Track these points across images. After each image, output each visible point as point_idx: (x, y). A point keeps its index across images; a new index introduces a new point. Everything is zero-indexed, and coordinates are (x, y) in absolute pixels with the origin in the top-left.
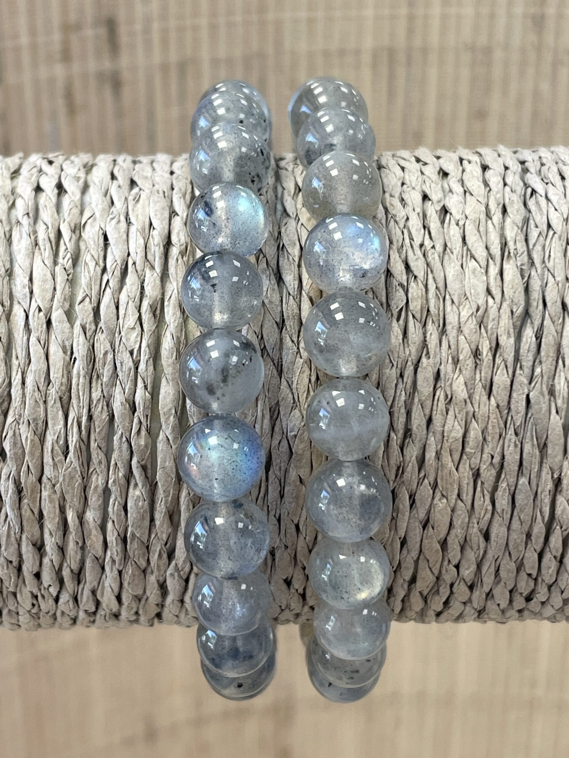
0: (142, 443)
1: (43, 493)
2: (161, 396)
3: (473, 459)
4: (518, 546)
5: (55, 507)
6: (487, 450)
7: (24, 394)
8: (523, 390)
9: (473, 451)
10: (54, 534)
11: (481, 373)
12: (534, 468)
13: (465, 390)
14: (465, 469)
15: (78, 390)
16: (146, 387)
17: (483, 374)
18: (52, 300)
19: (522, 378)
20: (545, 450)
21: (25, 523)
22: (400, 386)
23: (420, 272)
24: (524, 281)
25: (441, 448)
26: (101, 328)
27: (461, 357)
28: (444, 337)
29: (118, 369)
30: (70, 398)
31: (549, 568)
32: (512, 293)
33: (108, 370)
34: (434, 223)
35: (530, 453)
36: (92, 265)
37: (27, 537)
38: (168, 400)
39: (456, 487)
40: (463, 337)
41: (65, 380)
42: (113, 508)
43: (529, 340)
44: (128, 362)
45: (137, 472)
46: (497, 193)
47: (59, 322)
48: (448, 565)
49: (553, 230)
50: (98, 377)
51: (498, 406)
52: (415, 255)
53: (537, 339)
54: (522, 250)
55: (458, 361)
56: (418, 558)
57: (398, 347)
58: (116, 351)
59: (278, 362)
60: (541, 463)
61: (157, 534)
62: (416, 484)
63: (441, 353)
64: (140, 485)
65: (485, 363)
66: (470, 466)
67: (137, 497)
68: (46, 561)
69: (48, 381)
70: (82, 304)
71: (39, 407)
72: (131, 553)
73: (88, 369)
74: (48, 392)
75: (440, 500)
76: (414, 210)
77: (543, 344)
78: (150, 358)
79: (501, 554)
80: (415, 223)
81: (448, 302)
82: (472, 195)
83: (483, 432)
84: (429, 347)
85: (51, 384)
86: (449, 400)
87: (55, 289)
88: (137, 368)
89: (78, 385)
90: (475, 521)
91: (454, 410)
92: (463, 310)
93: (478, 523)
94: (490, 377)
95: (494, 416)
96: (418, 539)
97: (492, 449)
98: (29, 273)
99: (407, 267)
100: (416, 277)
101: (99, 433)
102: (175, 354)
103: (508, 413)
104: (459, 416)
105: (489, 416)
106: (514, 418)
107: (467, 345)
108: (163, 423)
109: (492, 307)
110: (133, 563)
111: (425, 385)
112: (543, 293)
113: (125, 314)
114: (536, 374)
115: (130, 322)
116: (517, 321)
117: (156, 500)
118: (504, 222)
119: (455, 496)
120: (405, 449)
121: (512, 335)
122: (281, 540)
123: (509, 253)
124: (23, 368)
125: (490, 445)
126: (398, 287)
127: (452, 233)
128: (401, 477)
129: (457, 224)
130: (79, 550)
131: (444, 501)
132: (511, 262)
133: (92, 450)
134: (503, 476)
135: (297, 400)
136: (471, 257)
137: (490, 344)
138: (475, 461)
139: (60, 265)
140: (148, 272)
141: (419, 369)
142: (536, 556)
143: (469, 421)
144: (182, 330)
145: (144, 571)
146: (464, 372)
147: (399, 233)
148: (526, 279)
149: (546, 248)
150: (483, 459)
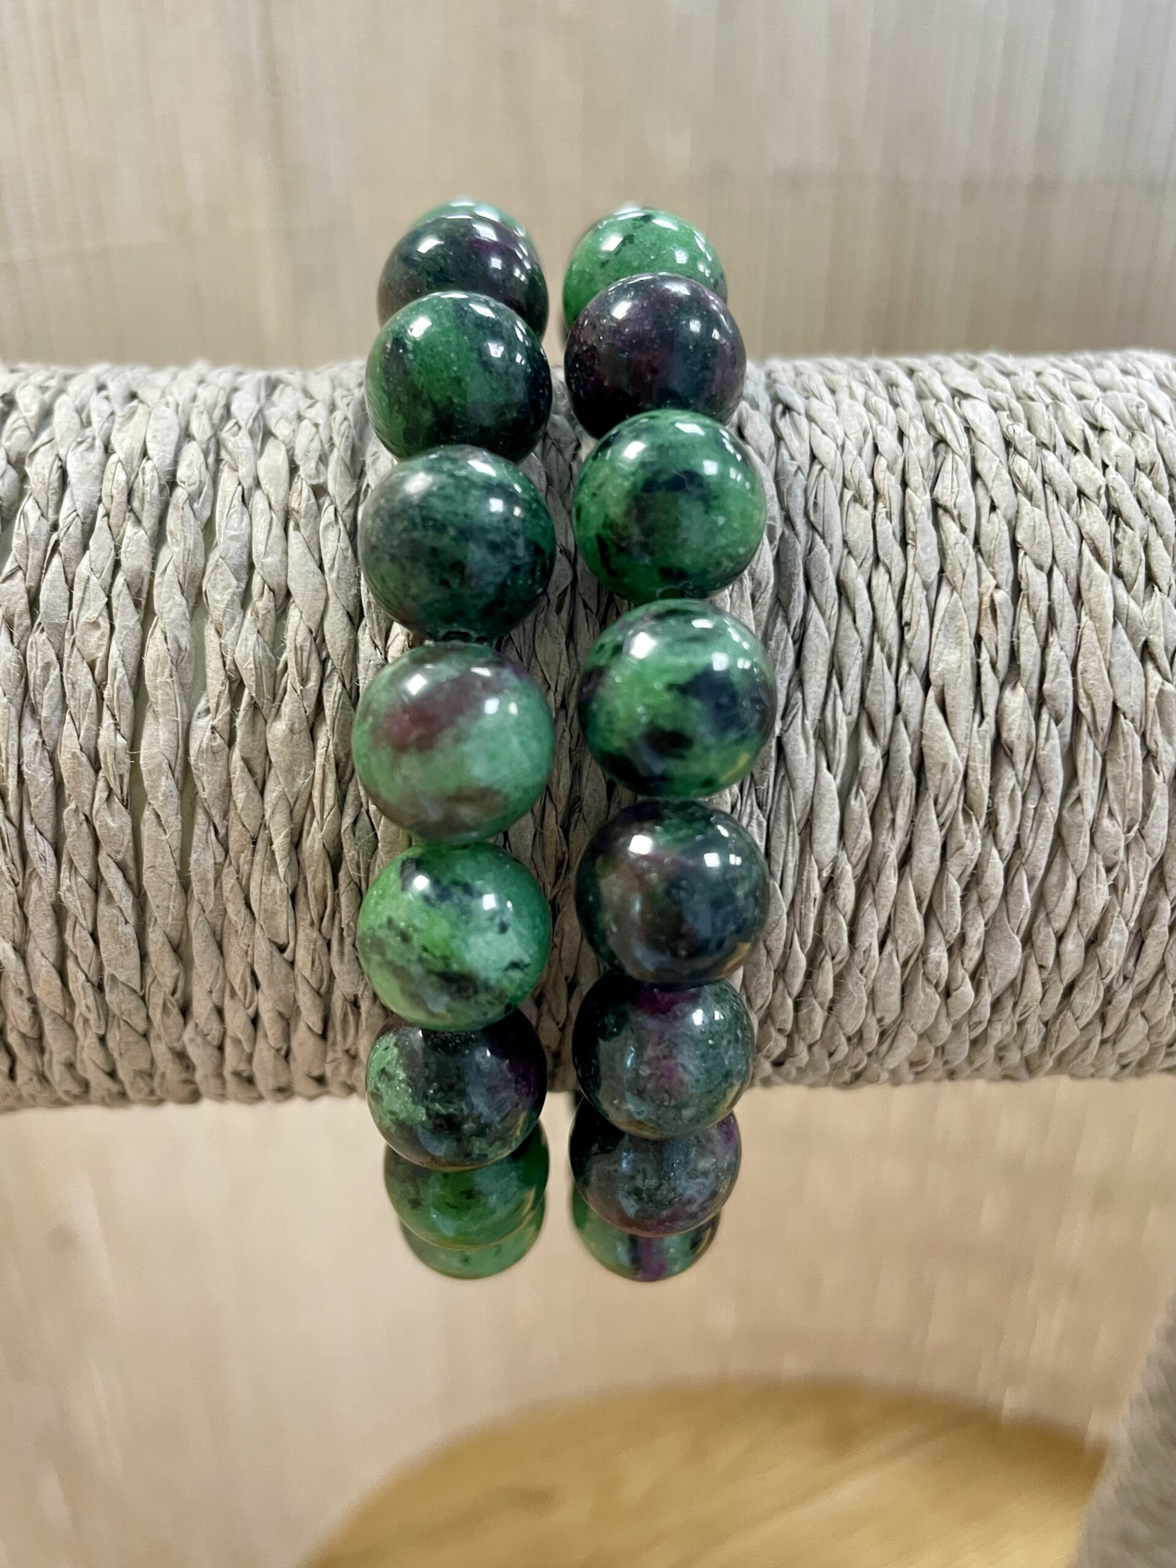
2: (144, 742)
12: (791, 862)
16: (117, 727)
20: (809, 832)
26: (40, 623)
29: (68, 695)
31: (812, 1021)
33: (51, 698)
35: (783, 838)
36: (33, 517)
38: (156, 749)
42: (74, 936)
43: (782, 644)
44: (85, 682)
45: (110, 875)
50: (34, 710)
57: (558, 656)
58: (65, 663)
64: (118, 898)
72: (114, 1008)
73: (14, 696)
78: (124, 677)
88: (100, 693)
101: (38, 807)
102: (169, 668)
108: (149, 790)
113: (83, 598)
115: (91, 612)
117: (148, 921)
130: (27, 1004)
140: (129, 529)
145: (145, 1036)
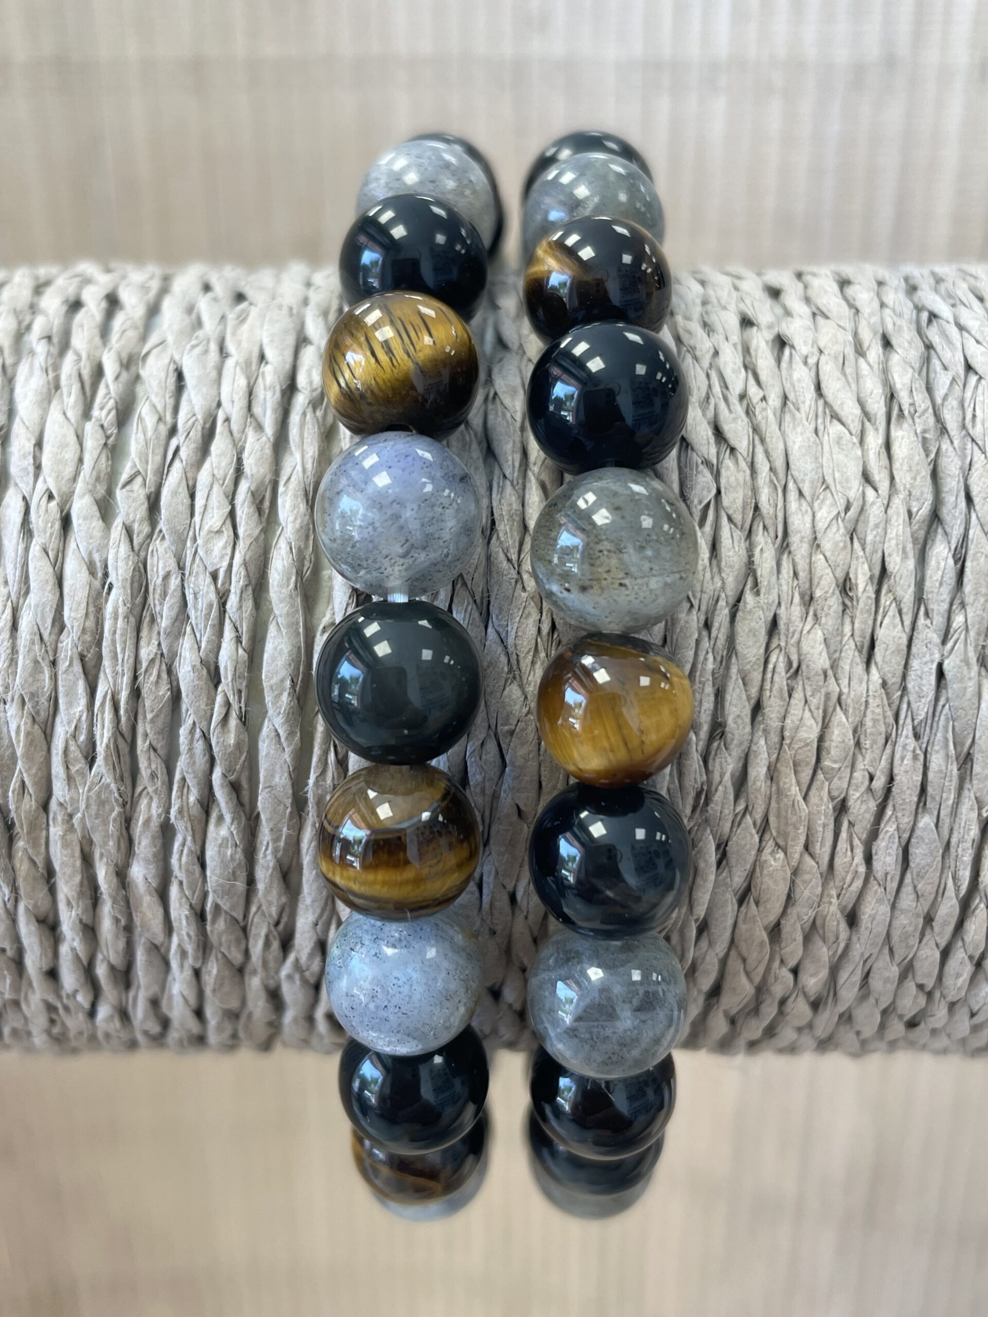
0: (232, 740)
1: (52, 829)
2: (266, 656)
3: (836, 780)
4: (907, 938)
5: (73, 857)
6: (860, 765)
7: (14, 650)
8: (931, 655)
9: (836, 766)
10: (74, 903)
11: (853, 623)
12: (947, 799)
13: (825, 654)
14: (822, 799)
15: (114, 642)
16: (238, 640)
17: (857, 625)
18: (75, 479)
19: (928, 633)
20: (969, 766)
21: (21, 883)
22: (705, 644)
23: (740, 442)
24: (930, 459)
25: (778, 759)
26: (161, 531)
27: (818, 593)
28: (785, 556)
29: (189, 605)
30: (100, 657)
31: (958, 975)
32: (909, 479)
33: (171, 608)
34: (764, 360)
35: (941, 771)
36: (150, 420)
37: (27, 909)
38: (279, 664)
39: (802, 831)
40: (822, 557)
41: (90, 624)
42: (180, 860)
43: (942, 564)
44: (207, 593)
45: (221, 794)
46: (872, 314)
47: (85, 519)
48: (779, 968)
49: (976, 373)
50: (153, 620)
51: (884, 684)
52: (730, 411)
53: (956, 563)
54: (923, 406)
55: (812, 598)
56: (727, 955)
58: (187, 573)
59: (482, 598)
60: (960, 789)
61: (259, 908)
62: (729, 825)
63: (780, 585)
64: (228, 818)
65: (861, 604)
66: (829, 792)
67: (223, 839)
68: (64, 949)
69: (59, 624)
70: (128, 488)
71: (42, 672)
72: (214, 939)
73: (133, 604)
74: (60, 645)
75: (772, 853)
76: (727, 339)
77: (968, 570)
78: (247, 586)
79: (875, 951)
80: (730, 360)
81: (792, 495)
82: (827, 317)
83: (855, 731)
84: (759, 574)
85: (66, 630)
86: (795, 671)
87: (81, 461)
88: (223, 604)
89: (115, 632)
90: (834, 893)
91: (804, 689)
92: (820, 509)
93: (838, 896)
94: (870, 631)
95: (878, 701)
96: (730, 922)
97: (873, 761)
98: (37, 434)
99: (718, 433)
100: (733, 450)
101: (152, 721)
102: (294, 578)
103: (902, 697)
104: (814, 701)
105: (867, 702)
106: (914, 706)
107: (829, 571)
108: (269, 705)
109: (873, 503)
110: (220, 956)
111: (750, 643)
112: (966, 480)
113: (206, 506)
114: (955, 625)
115: (214, 520)
116: (920, 528)
117: (258, 845)
118: (887, 361)
119: (799, 847)
120: (711, 761)
121: (911, 554)
122: (482, 919)
123: (901, 410)
124: (15, 600)
125: (869, 756)
126: (701, 467)
127: (796, 376)
128: (702, 811)
129: (806, 363)
130: (122, 933)
131: (780, 855)
132: (905, 426)
133: (139, 752)
134: (889, 812)
135: (515, 667)
136: (832, 416)
137: (870, 570)
138: (839, 784)
139: (93, 420)
140: (251, 434)
141: (740, 614)
142: (938, 955)
143: (830, 710)
144: (307, 537)
145: (240, 971)
146: (823, 620)
147: (702, 376)
148: (932, 456)
149: (966, 404)
150: (853, 781)
